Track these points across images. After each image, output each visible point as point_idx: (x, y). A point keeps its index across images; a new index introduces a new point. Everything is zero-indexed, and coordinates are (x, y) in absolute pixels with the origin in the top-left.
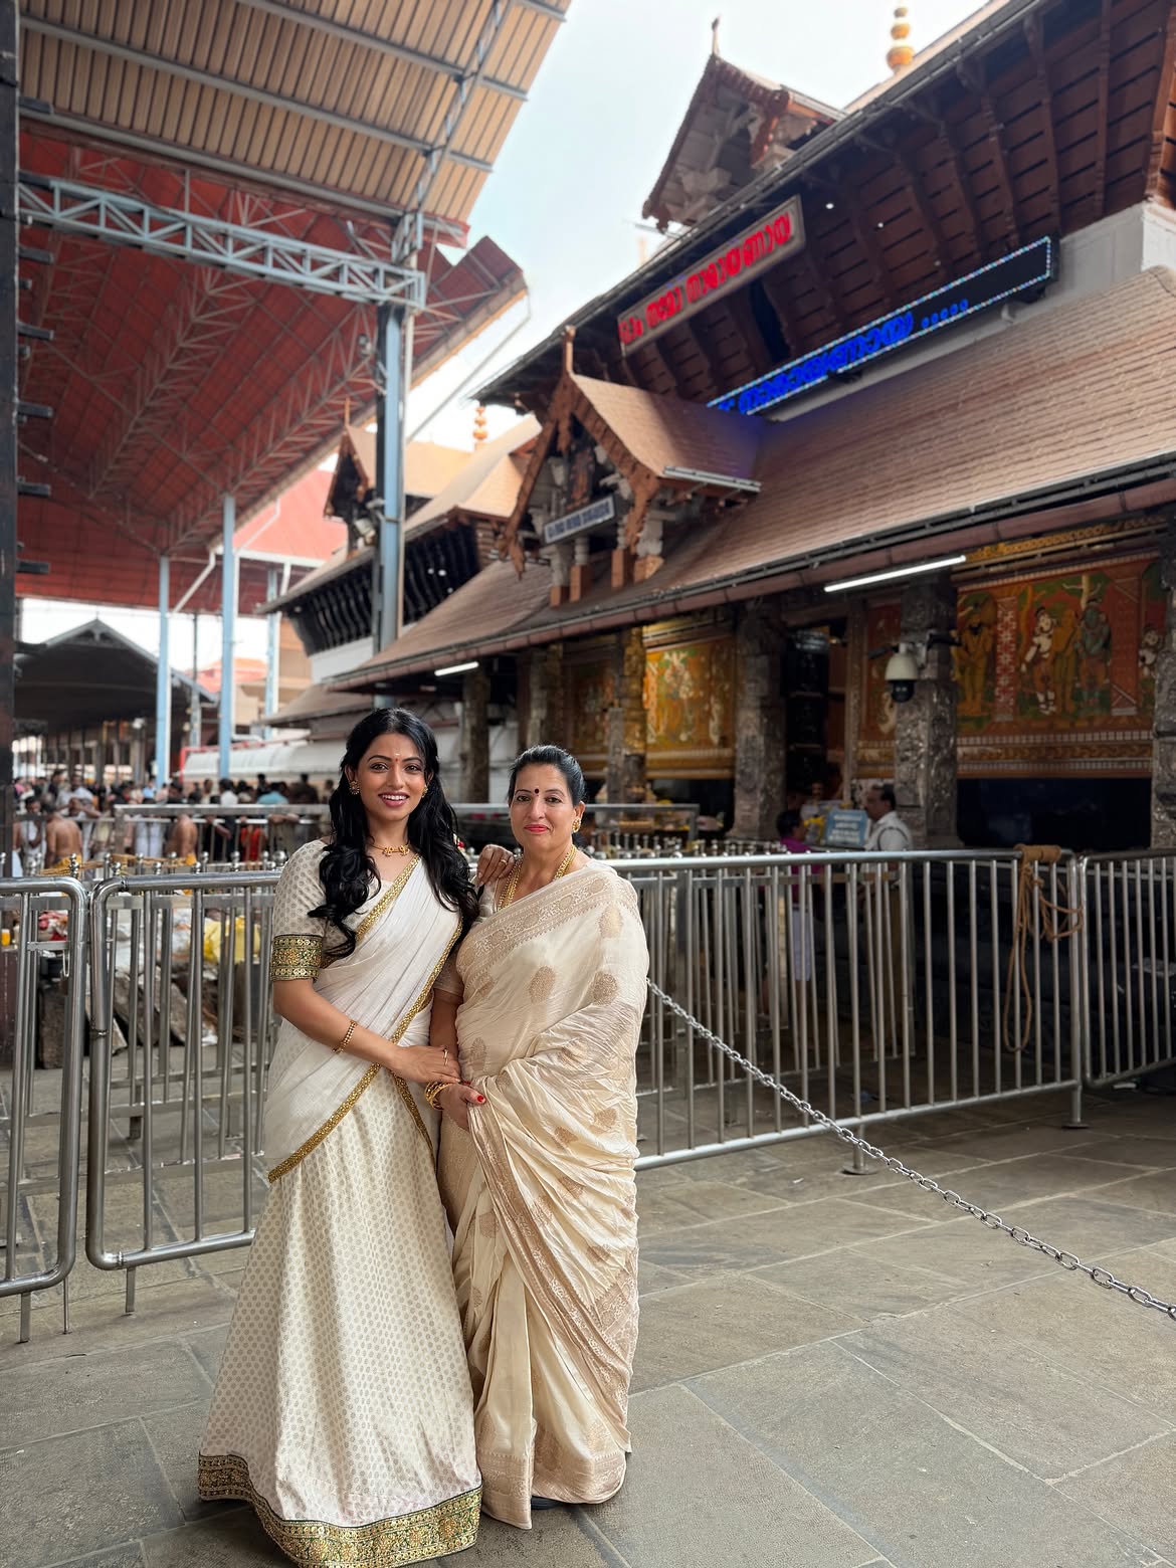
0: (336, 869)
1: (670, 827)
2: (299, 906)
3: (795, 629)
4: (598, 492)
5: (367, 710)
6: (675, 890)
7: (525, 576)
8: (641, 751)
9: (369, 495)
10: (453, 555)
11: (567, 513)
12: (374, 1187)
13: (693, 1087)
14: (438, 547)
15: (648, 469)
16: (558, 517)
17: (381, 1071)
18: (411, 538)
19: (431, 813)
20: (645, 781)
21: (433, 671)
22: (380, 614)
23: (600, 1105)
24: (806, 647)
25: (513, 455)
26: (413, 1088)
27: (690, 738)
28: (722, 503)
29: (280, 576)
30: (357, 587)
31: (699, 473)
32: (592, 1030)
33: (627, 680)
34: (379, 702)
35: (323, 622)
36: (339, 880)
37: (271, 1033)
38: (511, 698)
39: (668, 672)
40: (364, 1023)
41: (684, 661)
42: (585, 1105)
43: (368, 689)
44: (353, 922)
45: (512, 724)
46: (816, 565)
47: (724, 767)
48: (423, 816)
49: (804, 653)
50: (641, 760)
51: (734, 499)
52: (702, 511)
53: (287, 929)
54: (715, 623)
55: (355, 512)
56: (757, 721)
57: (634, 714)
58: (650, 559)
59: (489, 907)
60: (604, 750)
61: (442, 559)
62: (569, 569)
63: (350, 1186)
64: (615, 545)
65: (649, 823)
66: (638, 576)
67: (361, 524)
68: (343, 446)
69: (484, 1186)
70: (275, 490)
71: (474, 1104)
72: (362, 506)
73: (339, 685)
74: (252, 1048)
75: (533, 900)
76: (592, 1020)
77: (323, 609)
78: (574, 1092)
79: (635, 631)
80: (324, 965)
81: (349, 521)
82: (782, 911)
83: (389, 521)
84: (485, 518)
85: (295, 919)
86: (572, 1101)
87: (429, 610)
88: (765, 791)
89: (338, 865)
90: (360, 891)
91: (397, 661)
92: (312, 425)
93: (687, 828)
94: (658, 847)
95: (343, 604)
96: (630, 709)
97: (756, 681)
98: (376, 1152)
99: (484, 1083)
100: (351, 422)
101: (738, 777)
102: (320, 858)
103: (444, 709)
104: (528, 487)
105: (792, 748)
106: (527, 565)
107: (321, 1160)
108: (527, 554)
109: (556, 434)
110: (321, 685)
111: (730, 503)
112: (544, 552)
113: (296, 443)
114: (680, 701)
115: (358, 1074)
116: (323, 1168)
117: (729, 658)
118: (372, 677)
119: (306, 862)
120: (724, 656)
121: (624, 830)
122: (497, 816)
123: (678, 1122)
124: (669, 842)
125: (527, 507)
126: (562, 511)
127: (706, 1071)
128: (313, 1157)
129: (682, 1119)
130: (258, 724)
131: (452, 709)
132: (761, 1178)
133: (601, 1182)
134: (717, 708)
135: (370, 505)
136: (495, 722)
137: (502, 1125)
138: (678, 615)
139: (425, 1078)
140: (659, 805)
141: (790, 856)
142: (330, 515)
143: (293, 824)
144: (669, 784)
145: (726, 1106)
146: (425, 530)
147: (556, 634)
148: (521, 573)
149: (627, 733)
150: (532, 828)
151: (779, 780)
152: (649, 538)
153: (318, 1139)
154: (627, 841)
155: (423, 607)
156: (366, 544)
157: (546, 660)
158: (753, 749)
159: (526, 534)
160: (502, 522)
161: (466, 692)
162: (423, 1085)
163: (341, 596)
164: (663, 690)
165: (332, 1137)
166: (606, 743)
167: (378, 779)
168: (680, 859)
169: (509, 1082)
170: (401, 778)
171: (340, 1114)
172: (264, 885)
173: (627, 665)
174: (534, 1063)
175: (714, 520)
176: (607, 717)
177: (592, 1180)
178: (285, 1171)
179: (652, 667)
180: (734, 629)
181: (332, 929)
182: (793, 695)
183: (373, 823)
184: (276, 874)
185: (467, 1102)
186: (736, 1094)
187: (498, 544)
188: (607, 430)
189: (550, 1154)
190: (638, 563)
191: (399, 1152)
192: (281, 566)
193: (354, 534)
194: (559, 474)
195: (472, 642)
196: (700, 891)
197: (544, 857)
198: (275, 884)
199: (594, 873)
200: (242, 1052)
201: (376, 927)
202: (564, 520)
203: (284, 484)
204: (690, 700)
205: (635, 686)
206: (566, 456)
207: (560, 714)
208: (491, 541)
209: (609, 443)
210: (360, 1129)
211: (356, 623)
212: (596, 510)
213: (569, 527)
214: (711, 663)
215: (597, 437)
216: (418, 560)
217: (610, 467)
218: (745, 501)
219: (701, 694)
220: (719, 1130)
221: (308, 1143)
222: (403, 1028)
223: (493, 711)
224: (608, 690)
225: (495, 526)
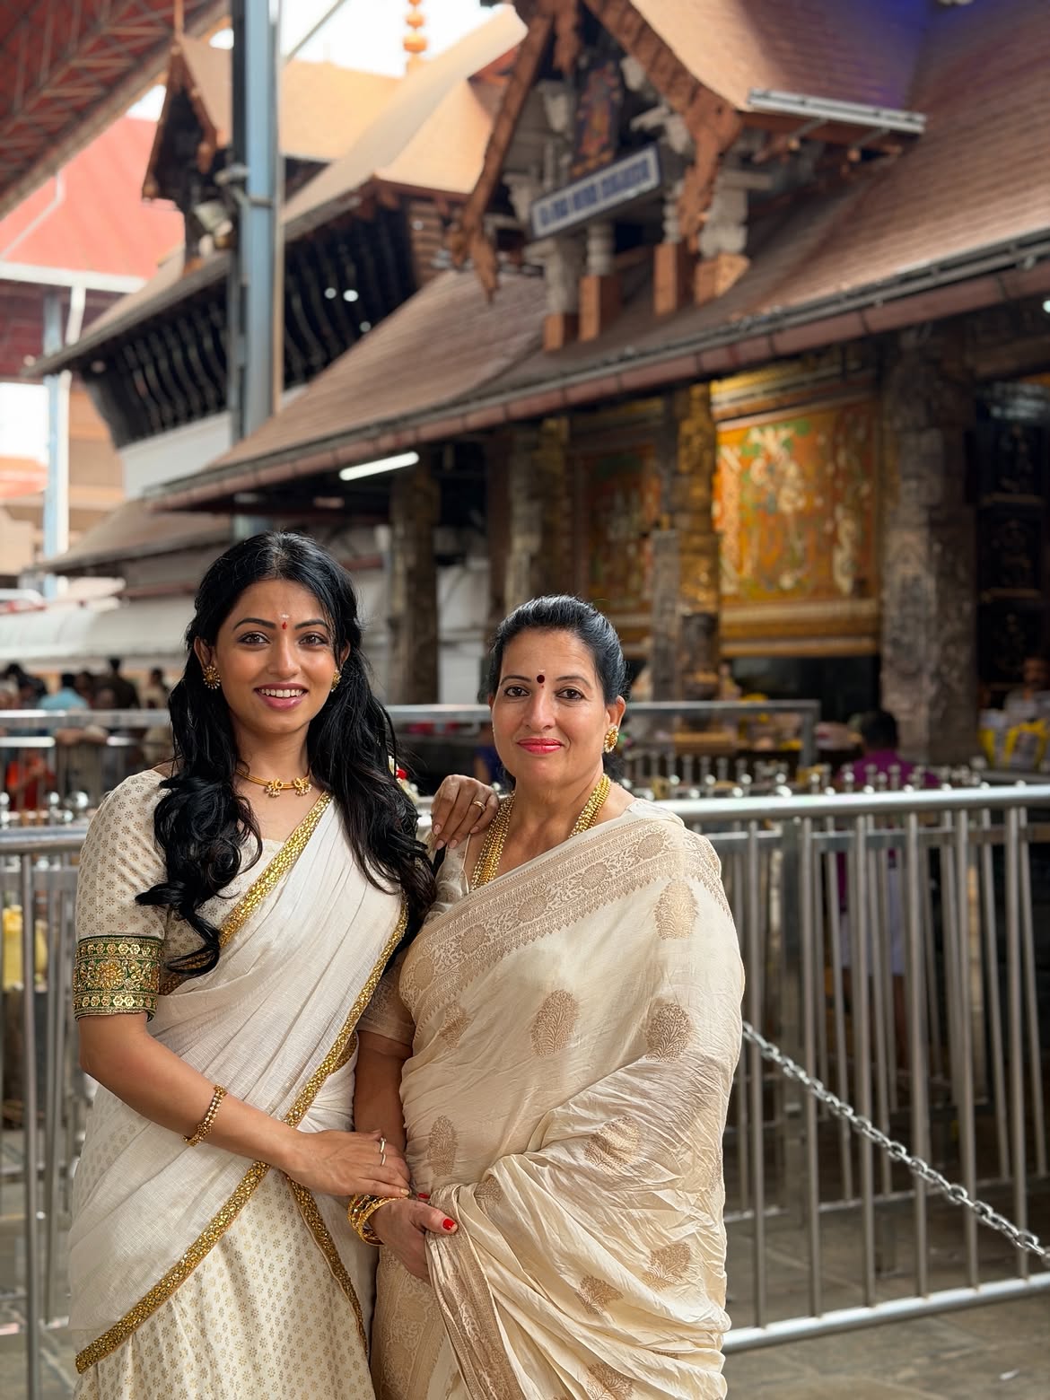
0: (183, 820)
1: (765, 744)
2: (120, 885)
3: (989, 382)
4: (628, 141)
5: (222, 543)
6: (778, 855)
7: (498, 296)
8: (711, 608)
9: (220, 160)
10: (370, 263)
11: (573, 180)
12: (260, 1382)
13: (819, 1208)
14: (343, 249)
15: (718, 97)
16: (556, 189)
17: (270, 1176)
18: (295, 235)
19: (347, 717)
20: (716, 660)
21: (336, 472)
22: (243, 371)
23: (660, 1235)
24: (1010, 414)
25: (475, 80)
26: (326, 1207)
27: (799, 583)
28: (854, 155)
29: (66, 308)
30: (202, 325)
31: (812, 100)
32: (645, 1103)
33: (685, 481)
34: (244, 527)
35: (142, 388)
36: (188, 839)
37: (69, 1111)
38: (476, 517)
39: (758, 465)
40: (236, 1091)
41: (787, 444)
42: (634, 1236)
43: (222, 505)
44: (215, 912)
45: (478, 564)
46: (1030, 263)
47: (860, 634)
48: (334, 723)
49: (1004, 425)
50: (711, 625)
51: (875, 146)
52: (819, 169)
53: (100, 926)
54: (844, 374)
55: (196, 190)
56: (921, 549)
57: (697, 541)
58: (724, 260)
59: (456, 885)
60: (645, 607)
61: (351, 271)
62: (577, 283)
63: (218, 1379)
64: (660, 236)
65: (727, 736)
66: (702, 291)
67: (206, 212)
68: (172, 71)
69: (456, 1378)
70: (54, 155)
71: (437, 1235)
72: (208, 180)
73: (172, 499)
74: (36, 1137)
75: (535, 872)
76: (646, 1085)
77: (142, 367)
78: (615, 1214)
79: (697, 391)
80: (166, 989)
81: (185, 206)
82: (974, 892)
83: (256, 205)
84: (426, 196)
85: (114, 909)
86: (612, 1229)
87: (328, 362)
88: (937, 675)
89: (185, 811)
90: (226, 858)
91: (275, 454)
92: (118, 39)
93: (796, 744)
94: (746, 779)
95: (177, 355)
96: (691, 532)
97: (919, 477)
98: (262, 1319)
99: (453, 1198)
100: (186, 29)
101: (888, 651)
102: (155, 800)
103: (356, 539)
104: (503, 137)
105: (986, 597)
106: (504, 278)
107: (166, 1332)
108: (503, 256)
109: (552, 39)
110: (142, 500)
111: (869, 155)
112: (533, 253)
113: (90, 70)
114: (780, 516)
115: (229, 1179)
116: (170, 1347)
117: (869, 436)
118: (230, 484)
119: (130, 807)
120: (860, 433)
121: (683, 749)
122: (456, 726)
123: (790, 1269)
124: (764, 769)
125: (501, 172)
126: (564, 176)
127: (839, 1179)
128: (153, 1327)
129: (796, 1264)
130: (32, 572)
131: (372, 539)
132: (943, 1370)
133: (664, 1373)
134: (847, 528)
135: (222, 177)
136: (447, 561)
137: (488, 1271)
138: (777, 359)
139: (347, 1187)
140: (745, 703)
141: (986, 792)
142: (153, 197)
143: (97, 746)
144: (760, 667)
145: (877, 1241)
146: (318, 220)
147: (555, 400)
148: (492, 291)
149: (685, 574)
150: (531, 744)
151: (964, 655)
152: (722, 222)
153: (161, 1295)
154: (688, 771)
155: (317, 358)
156: (216, 247)
157: (537, 446)
158: (915, 601)
159: (501, 220)
160: (455, 201)
161: (396, 506)
162: (344, 1200)
163: (172, 341)
164: (749, 497)
165: (185, 1294)
166: (647, 595)
167: (252, 661)
168: (786, 799)
169: (499, 1195)
170: (293, 657)
171: (198, 1251)
172: (52, 852)
173: (683, 453)
174: (543, 1162)
175: (838, 186)
176: (649, 547)
177: (649, 1370)
178: (104, 1353)
179: (729, 456)
180: (878, 384)
181: (179, 925)
182: (986, 501)
183: (245, 739)
184: (75, 830)
185: (424, 1230)
186: (895, 1218)
187: (451, 241)
188: (645, 29)
189: (574, 1323)
190: (702, 269)
191: (304, 1319)
192: (67, 291)
193: (195, 230)
194: (559, 111)
195: (405, 418)
196: (824, 857)
197: (553, 796)
198: (75, 848)
199: (643, 822)
200: (20, 1147)
201: (254, 922)
202: (568, 193)
203: (69, 144)
204: (800, 515)
205: (699, 492)
206: (570, 79)
207: (564, 543)
208: (435, 235)
209: (647, 51)
210: (234, 1278)
211: (200, 389)
212: (626, 173)
213: (578, 207)
214: (835, 448)
215: (626, 40)
216: (309, 274)
217: (650, 96)
218: (897, 149)
219: (819, 502)
220: (864, 1284)
221: (143, 1302)
222: (305, 1101)
223: (444, 541)
224: (650, 498)
225: (443, 208)
